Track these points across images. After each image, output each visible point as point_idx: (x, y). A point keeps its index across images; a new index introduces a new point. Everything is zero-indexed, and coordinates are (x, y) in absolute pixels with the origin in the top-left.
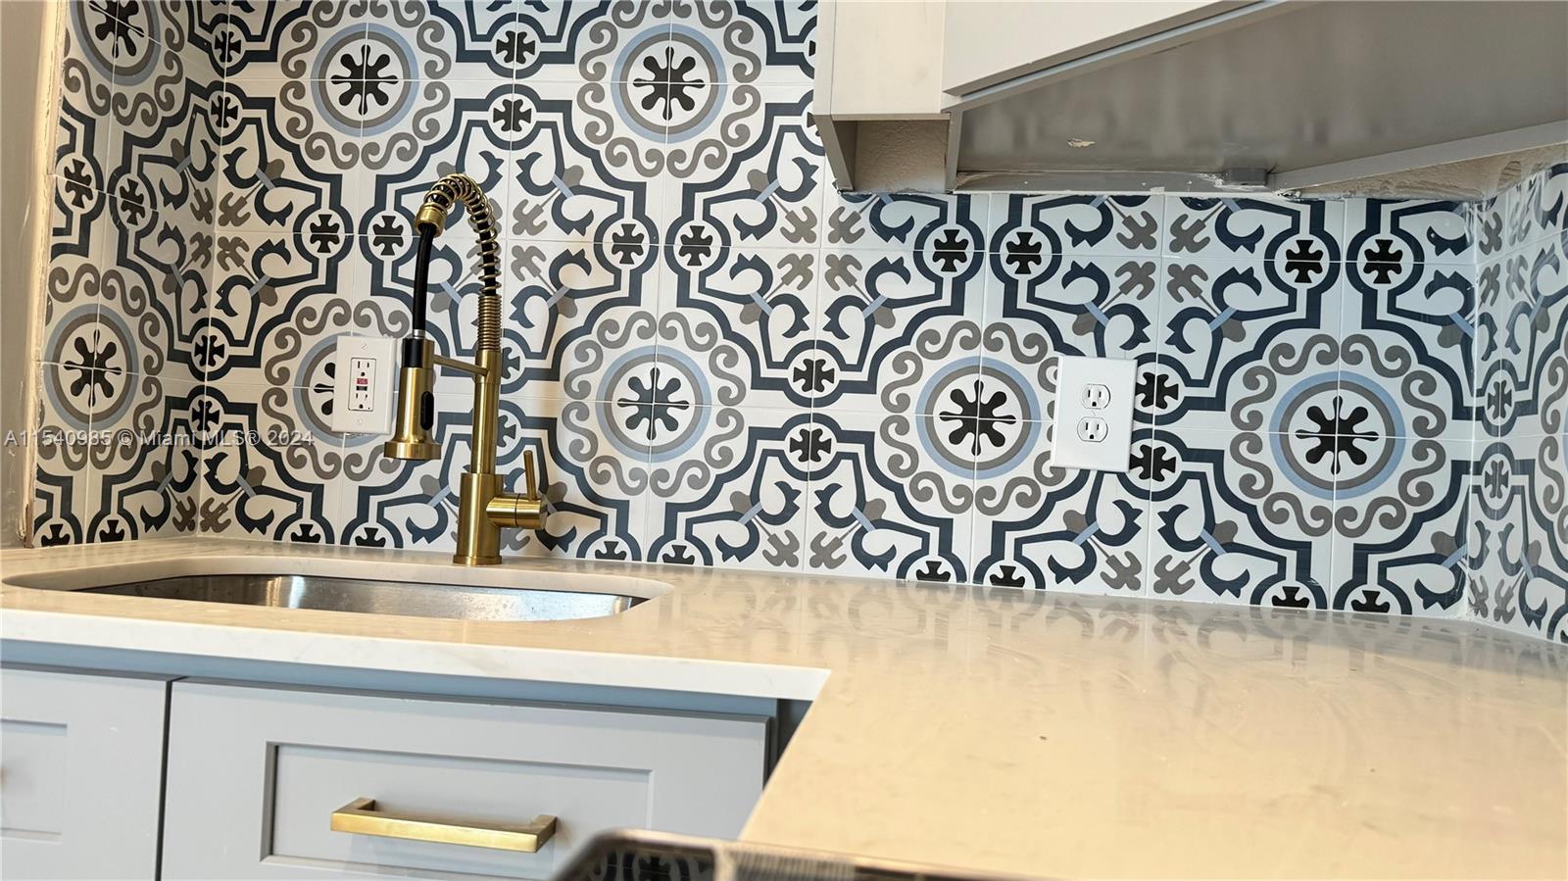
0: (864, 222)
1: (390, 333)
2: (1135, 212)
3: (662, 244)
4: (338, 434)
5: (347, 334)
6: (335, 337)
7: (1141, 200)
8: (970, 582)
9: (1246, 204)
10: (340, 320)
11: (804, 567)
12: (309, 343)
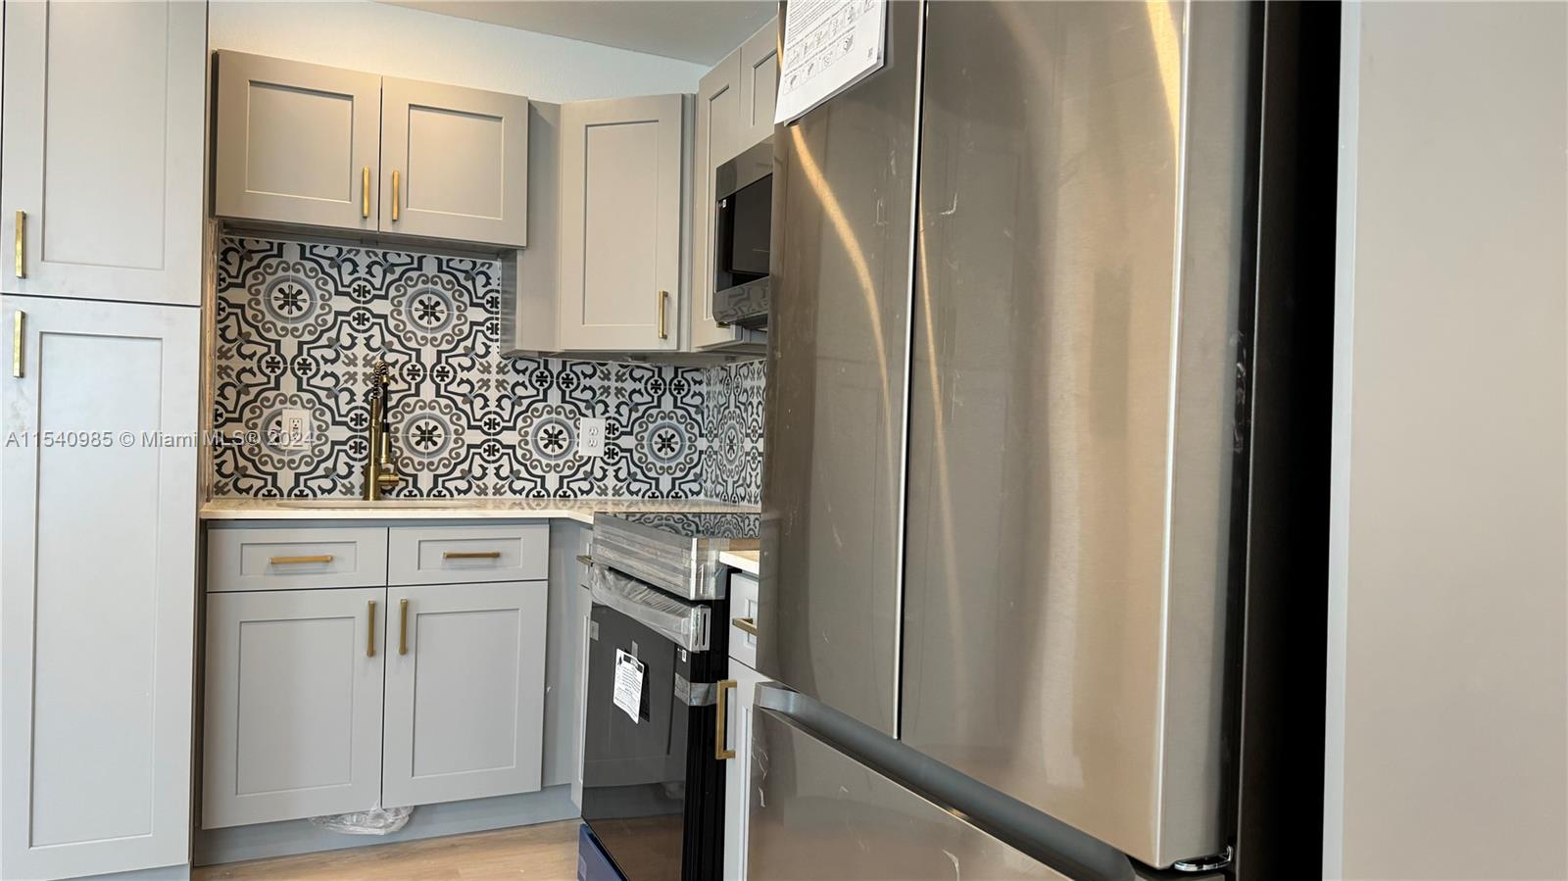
0: (510, 367)
1: (307, 408)
2: (604, 368)
3: (428, 373)
4: (284, 451)
5: (286, 408)
6: (281, 409)
7: (605, 364)
8: (552, 497)
9: (638, 367)
10: (282, 402)
11: (490, 496)
12: (267, 412)
